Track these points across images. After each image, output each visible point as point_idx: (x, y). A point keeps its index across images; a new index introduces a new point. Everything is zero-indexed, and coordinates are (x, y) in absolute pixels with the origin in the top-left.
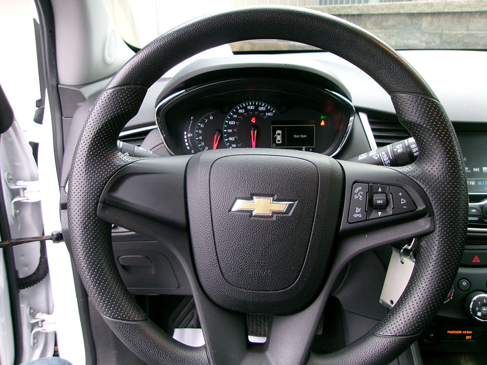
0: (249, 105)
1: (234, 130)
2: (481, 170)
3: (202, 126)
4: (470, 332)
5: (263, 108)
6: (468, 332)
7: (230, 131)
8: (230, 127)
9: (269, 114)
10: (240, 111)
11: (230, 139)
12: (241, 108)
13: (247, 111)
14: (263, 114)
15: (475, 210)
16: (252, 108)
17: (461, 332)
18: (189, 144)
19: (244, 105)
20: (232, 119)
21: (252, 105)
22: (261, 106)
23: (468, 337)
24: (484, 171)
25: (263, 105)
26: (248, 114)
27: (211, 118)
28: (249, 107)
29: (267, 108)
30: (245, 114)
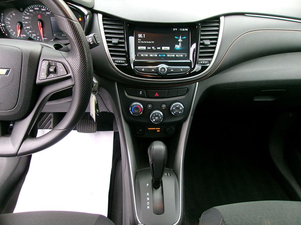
0: (35, 7)
1: (29, 22)
2: (161, 48)
3: (9, 19)
4: (159, 129)
5: (44, 9)
6: (158, 129)
7: (26, 23)
8: (26, 20)
9: (48, 13)
10: (31, 11)
11: (28, 27)
12: (31, 9)
13: (35, 11)
14: (44, 13)
15: (153, 70)
16: (37, 9)
17: (154, 129)
18: (3, 30)
19: (32, 7)
20: (27, 16)
21: (37, 7)
22: (42, 8)
23: (158, 131)
24: (162, 49)
25: (44, 7)
26: (36, 12)
27: (14, 14)
28: (35, 9)
29: (46, 9)
30: (34, 13)
